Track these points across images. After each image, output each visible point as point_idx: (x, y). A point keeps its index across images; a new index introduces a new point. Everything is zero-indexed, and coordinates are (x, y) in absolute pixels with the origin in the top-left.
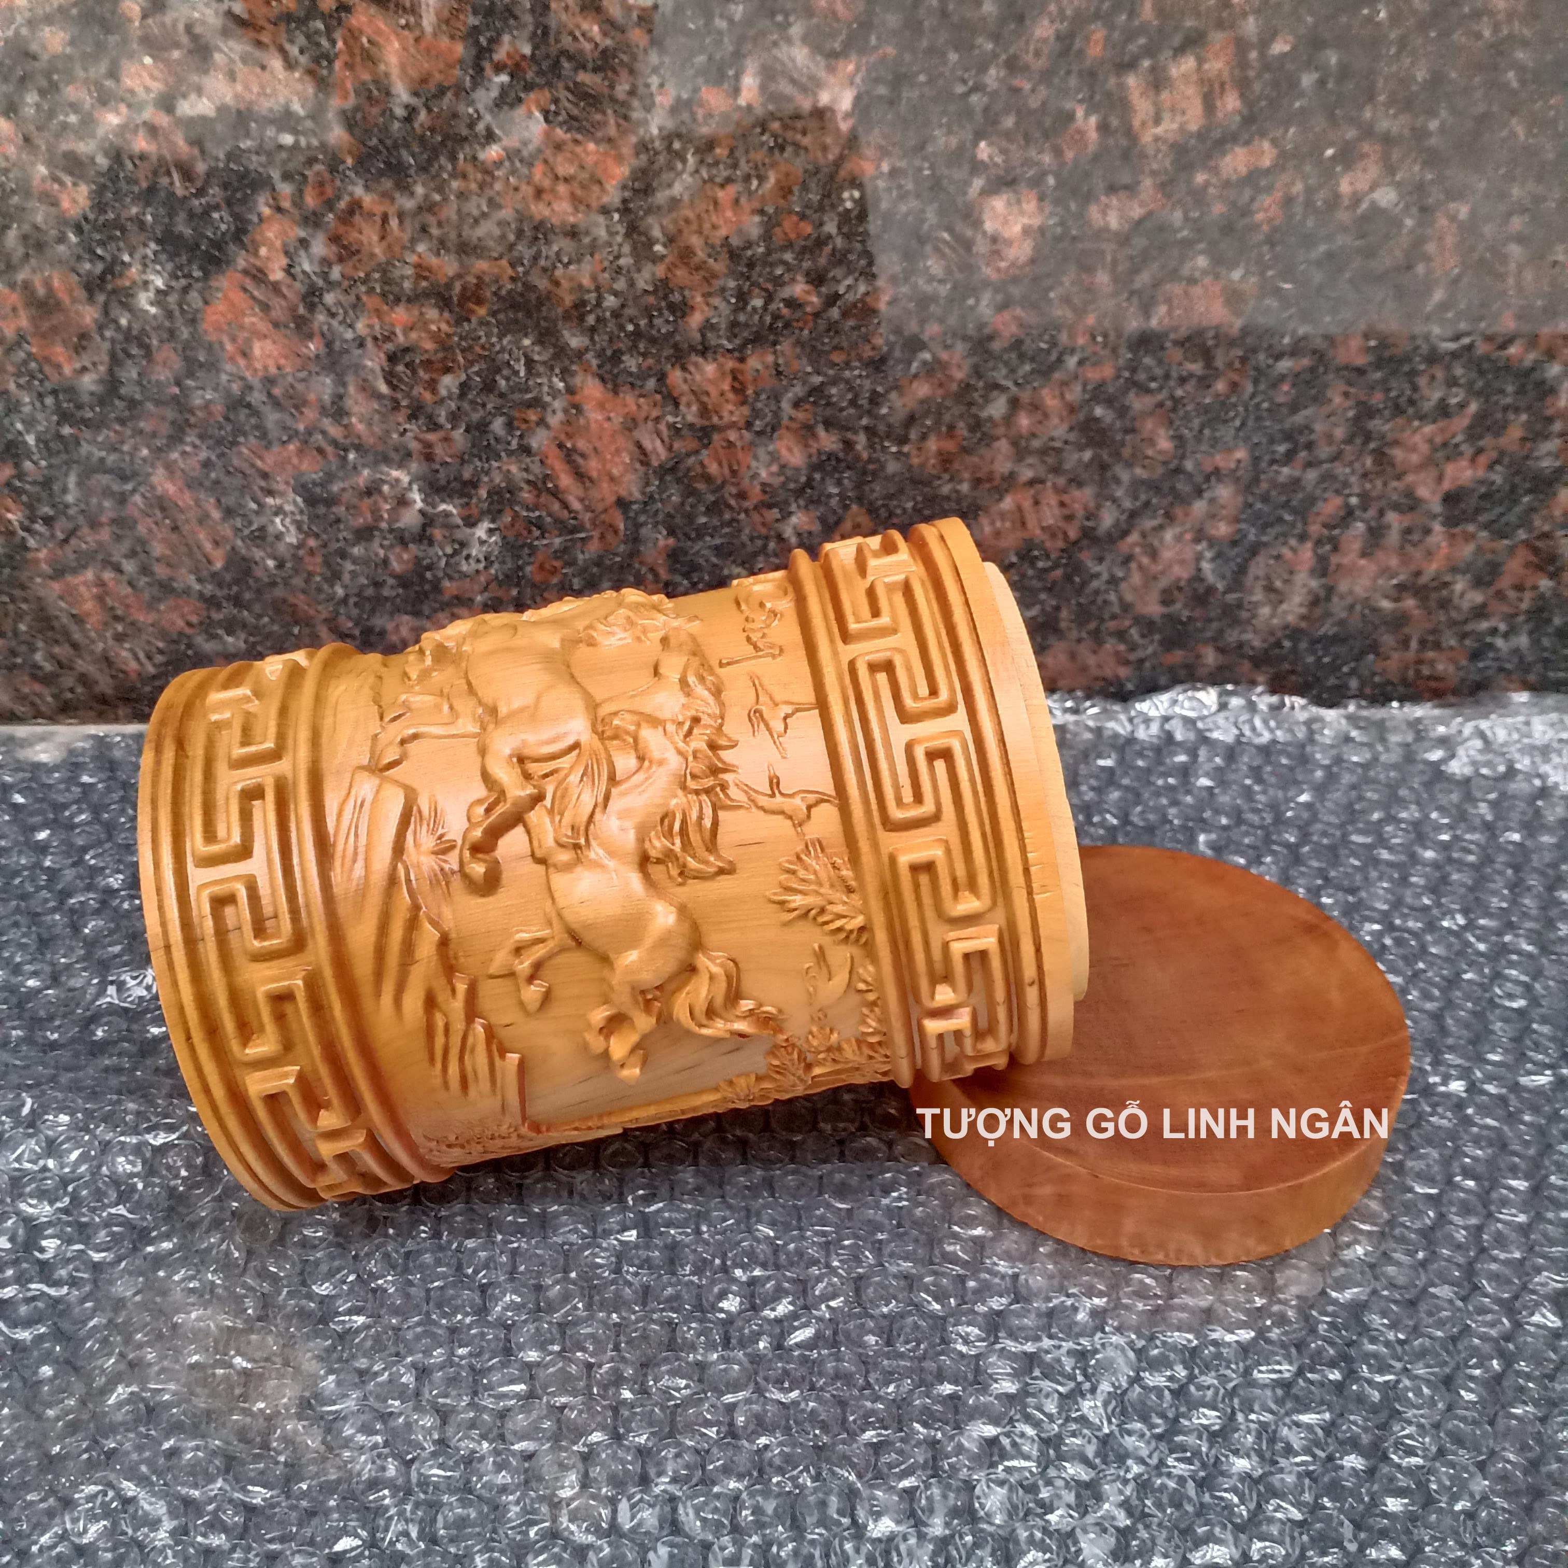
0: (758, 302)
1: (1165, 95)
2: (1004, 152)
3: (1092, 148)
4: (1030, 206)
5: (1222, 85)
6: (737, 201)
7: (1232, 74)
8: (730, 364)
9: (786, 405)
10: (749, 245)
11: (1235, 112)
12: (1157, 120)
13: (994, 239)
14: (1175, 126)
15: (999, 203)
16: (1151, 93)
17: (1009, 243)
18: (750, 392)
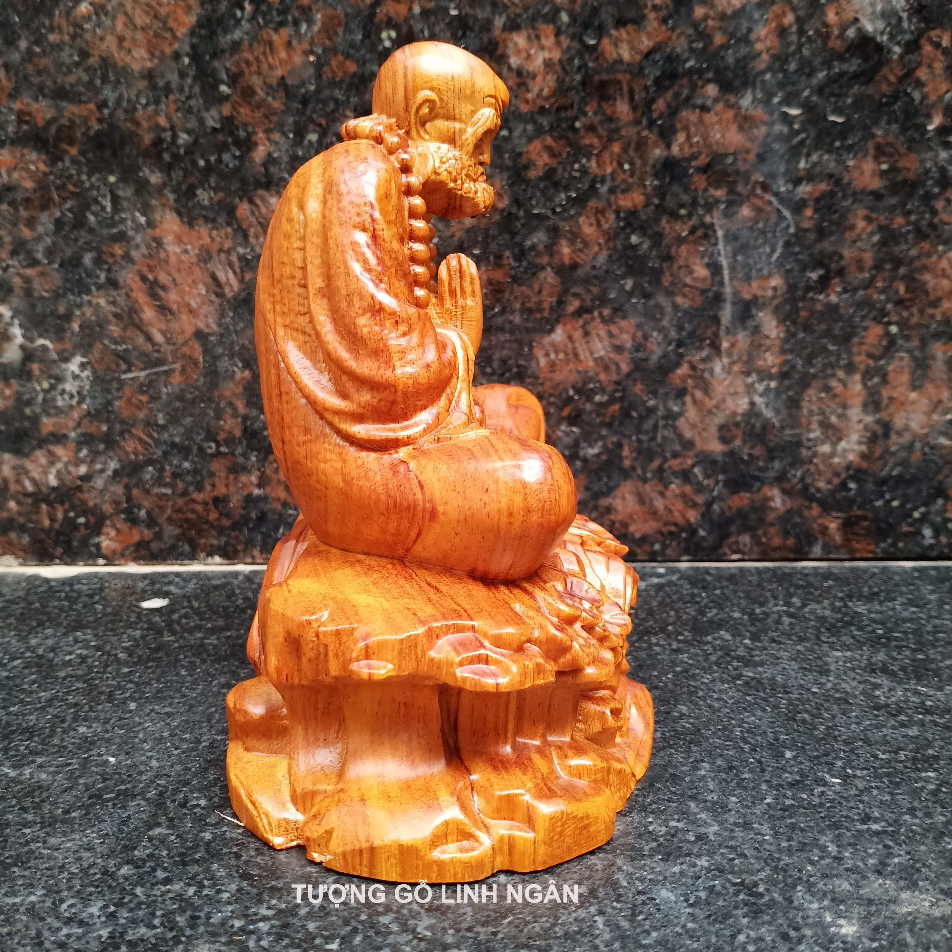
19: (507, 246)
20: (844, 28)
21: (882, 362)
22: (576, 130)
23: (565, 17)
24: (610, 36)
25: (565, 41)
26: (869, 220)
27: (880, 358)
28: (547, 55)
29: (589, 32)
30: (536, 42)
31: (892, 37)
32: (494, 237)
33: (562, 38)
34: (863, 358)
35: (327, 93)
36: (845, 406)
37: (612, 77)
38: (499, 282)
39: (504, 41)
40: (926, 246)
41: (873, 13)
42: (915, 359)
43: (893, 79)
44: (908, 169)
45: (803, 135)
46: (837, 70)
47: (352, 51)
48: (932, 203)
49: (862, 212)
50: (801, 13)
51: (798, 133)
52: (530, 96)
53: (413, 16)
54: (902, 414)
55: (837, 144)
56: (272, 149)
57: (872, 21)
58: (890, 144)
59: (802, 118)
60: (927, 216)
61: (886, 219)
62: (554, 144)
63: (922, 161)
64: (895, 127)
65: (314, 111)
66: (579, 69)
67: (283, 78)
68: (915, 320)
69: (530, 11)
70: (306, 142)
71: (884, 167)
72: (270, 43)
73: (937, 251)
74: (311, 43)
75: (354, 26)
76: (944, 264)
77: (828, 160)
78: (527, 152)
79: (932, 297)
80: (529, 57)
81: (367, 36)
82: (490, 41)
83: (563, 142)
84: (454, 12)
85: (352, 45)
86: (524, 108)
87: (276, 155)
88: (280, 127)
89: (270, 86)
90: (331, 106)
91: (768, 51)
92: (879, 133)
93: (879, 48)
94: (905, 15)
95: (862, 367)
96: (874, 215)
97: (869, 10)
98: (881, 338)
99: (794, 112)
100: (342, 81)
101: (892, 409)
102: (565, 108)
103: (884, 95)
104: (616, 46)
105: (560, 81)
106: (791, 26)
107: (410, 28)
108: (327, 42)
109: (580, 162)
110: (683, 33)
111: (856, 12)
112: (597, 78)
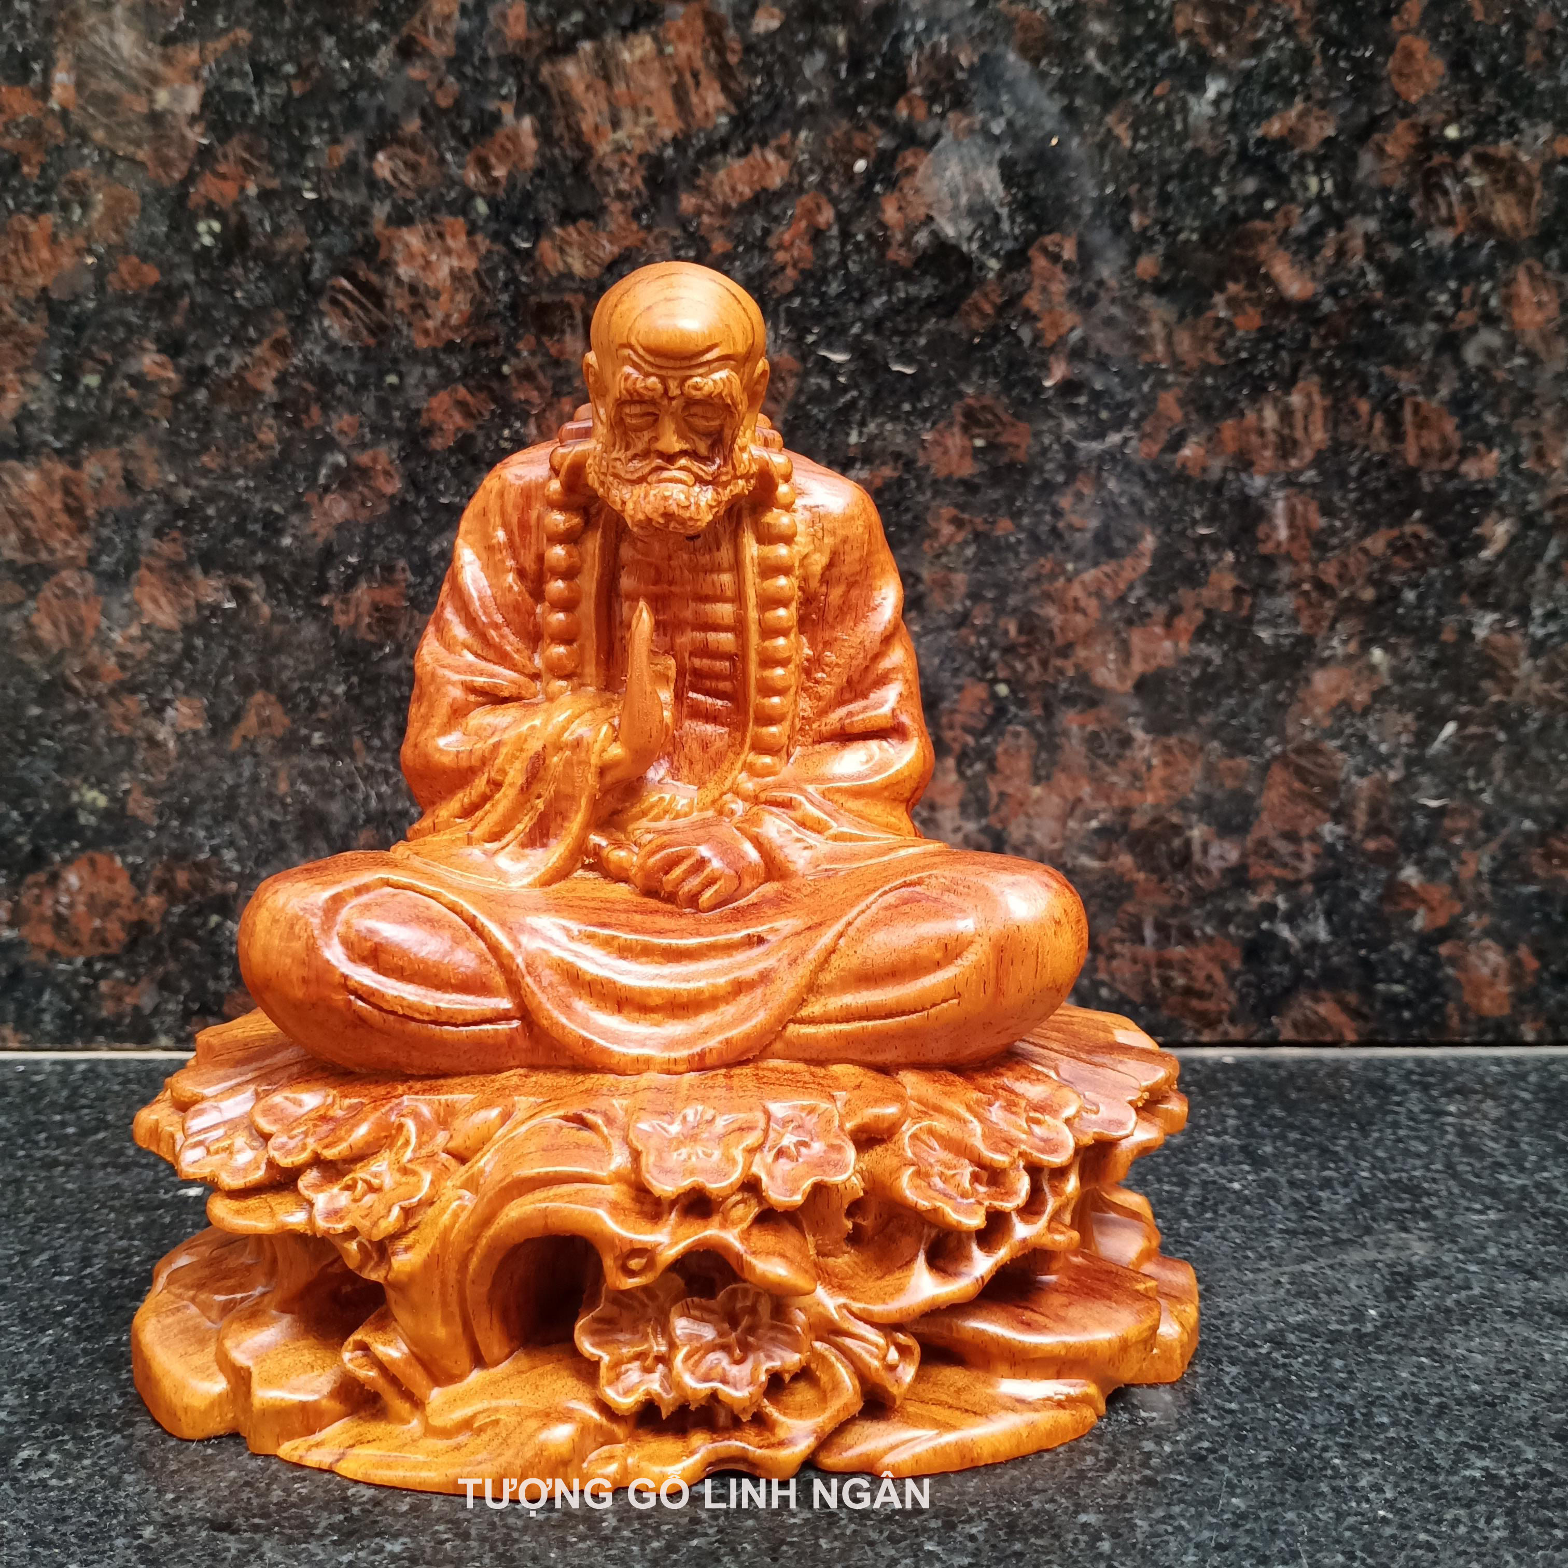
0: (92, 380)
1: (620, 88)
2: (412, 167)
3: (530, 161)
4: (458, 242)
5: (695, 75)
6: (53, 239)
7: (705, 57)
8: (60, 470)
9: (143, 534)
10: (76, 299)
11: (720, 110)
12: (616, 124)
13: (413, 289)
14: (640, 131)
15: (413, 238)
16: (601, 85)
17: (436, 295)
18: (90, 512)
19: (401, 552)
20: (910, 232)
21: (987, 740)
22: (503, 378)
23: (482, 207)
24: (552, 236)
25: (483, 243)
26: (958, 523)
27: (983, 734)
28: (455, 263)
29: (519, 230)
30: (438, 242)
31: (985, 245)
32: (380, 538)
33: (479, 238)
34: (958, 732)
35: (114, 313)
36: (932, 807)
37: (557, 298)
38: (389, 607)
39: (389, 240)
40: (1046, 563)
41: (956, 207)
42: (1038, 736)
43: (988, 309)
44: (1017, 447)
45: (855, 393)
46: (902, 295)
47: (152, 251)
48: (1055, 498)
49: (947, 511)
50: (844, 207)
51: (845, 389)
52: (430, 324)
53: (247, 199)
54: (1022, 819)
55: (907, 407)
56: (28, 397)
57: (953, 221)
58: (984, 408)
59: (852, 367)
60: (1048, 518)
61: (986, 521)
62: (469, 398)
63: (1037, 435)
64: (992, 381)
65: (93, 341)
66: (506, 285)
67: (44, 289)
68: (1034, 676)
69: (428, 197)
70: (81, 388)
71: (979, 443)
72: (25, 237)
73: (1064, 571)
74: (88, 238)
75: (154, 212)
76: (1076, 591)
77: (893, 432)
78: (429, 410)
79: (1060, 641)
80: (427, 265)
81: (174, 228)
82: (367, 238)
83: (483, 395)
84: (310, 195)
85: (152, 241)
86: (422, 343)
87: (33, 407)
88: (40, 364)
89: (25, 302)
90: (121, 333)
91: (795, 266)
92: (970, 391)
93: (966, 261)
94: (1004, 212)
95: (957, 747)
96: (966, 516)
97: (949, 204)
98: (984, 703)
99: (838, 357)
100: (136, 296)
101: (1005, 811)
102: (486, 344)
103: (976, 334)
104: (562, 251)
105: (477, 303)
106: (829, 226)
107: (243, 216)
108: (114, 237)
109: (510, 427)
110: (665, 235)
111: (930, 206)
112: (533, 299)
